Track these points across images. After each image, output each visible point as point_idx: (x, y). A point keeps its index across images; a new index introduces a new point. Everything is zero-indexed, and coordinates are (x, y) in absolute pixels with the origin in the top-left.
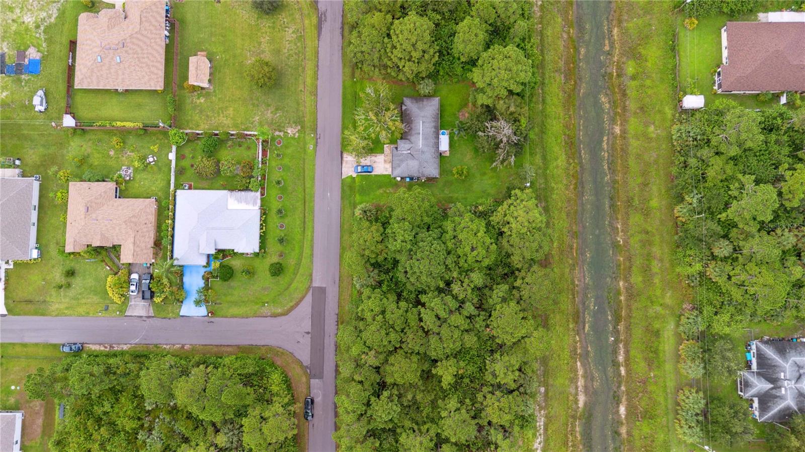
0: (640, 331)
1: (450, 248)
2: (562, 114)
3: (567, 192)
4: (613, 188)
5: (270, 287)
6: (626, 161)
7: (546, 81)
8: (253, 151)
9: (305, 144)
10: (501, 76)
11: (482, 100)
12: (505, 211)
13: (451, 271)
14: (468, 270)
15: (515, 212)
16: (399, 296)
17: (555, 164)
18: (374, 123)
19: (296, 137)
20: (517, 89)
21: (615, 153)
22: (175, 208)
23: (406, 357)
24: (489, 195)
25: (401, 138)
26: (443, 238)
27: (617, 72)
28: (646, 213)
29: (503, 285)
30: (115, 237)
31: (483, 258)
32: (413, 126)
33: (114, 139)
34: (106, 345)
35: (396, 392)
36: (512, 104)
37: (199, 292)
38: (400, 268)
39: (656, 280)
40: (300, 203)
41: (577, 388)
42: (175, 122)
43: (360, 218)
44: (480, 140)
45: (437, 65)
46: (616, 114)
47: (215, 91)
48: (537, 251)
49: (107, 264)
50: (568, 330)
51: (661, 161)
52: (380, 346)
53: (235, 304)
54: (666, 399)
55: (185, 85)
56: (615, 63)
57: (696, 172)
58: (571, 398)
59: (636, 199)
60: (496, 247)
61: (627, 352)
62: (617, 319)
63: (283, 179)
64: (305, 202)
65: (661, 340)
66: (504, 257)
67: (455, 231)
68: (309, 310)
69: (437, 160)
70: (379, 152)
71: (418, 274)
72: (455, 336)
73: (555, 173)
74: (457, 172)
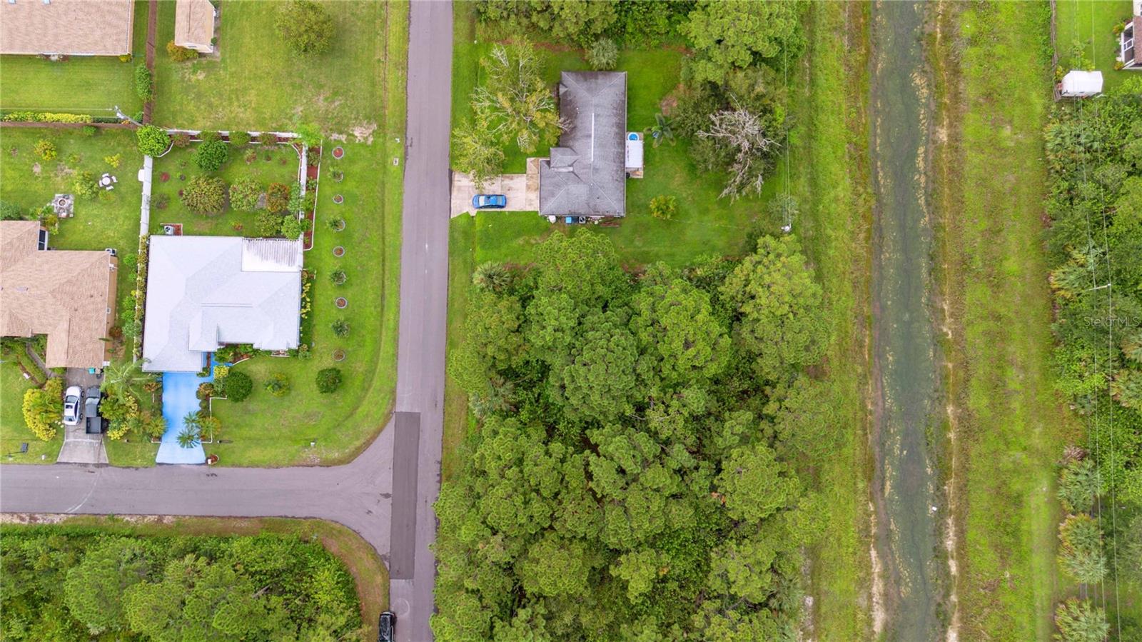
0: (985, 496)
1: (644, 343)
2: (844, 107)
3: (853, 245)
4: (935, 238)
5: (319, 413)
6: (960, 190)
7: (818, 46)
8: (289, 168)
9: (385, 155)
10: (741, 25)
11: (706, 71)
12: (747, 275)
13: (646, 385)
14: (677, 385)
15: (766, 276)
16: (551, 430)
17: (832, 194)
18: (508, 115)
19: (369, 142)
20: (770, 51)
21: (939, 176)
22: (147, 267)
23: (562, 547)
24: (713, 249)
25: (558, 145)
26: (632, 325)
27: (942, 32)
28: (996, 283)
29: (741, 411)
30: (36, 321)
31: (706, 362)
32: (578, 122)
33: (40, 145)
34: (24, 515)
35: (543, 611)
36: (760, 80)
37: (189, 420)
38: (551, 380)
39: (1016, 404)
40: (375, 261)
41: (870, 597)
42: (151, 112)
43: (482, 290)
44: (700, 148)
45: (623, 13)
46: (940, 106)
47: (223, 60)
48: (807, 349)
49: (24, 370)
50: (856, 493)
51: (1024, 189)
52: (513, 525)
53: (257, 441)
54: (1033, 620)
55: (169, 48)
56: (940, 17)
57: (1095, 208)
58: (861, 616)
59: (978, 257)
60: (730, 341)
61: (961, 533)
62: (943, 474)
63: (345, 219)
64: (383, 260)
65: (1025, 511)
66: (744, 361)
67: (655, 312)
68: (390, 454)
69: (622, 186)
70: (517, 171)
71: (585, 391)
72: (654, 508)
73: (832, 210)
74: (658, 207)
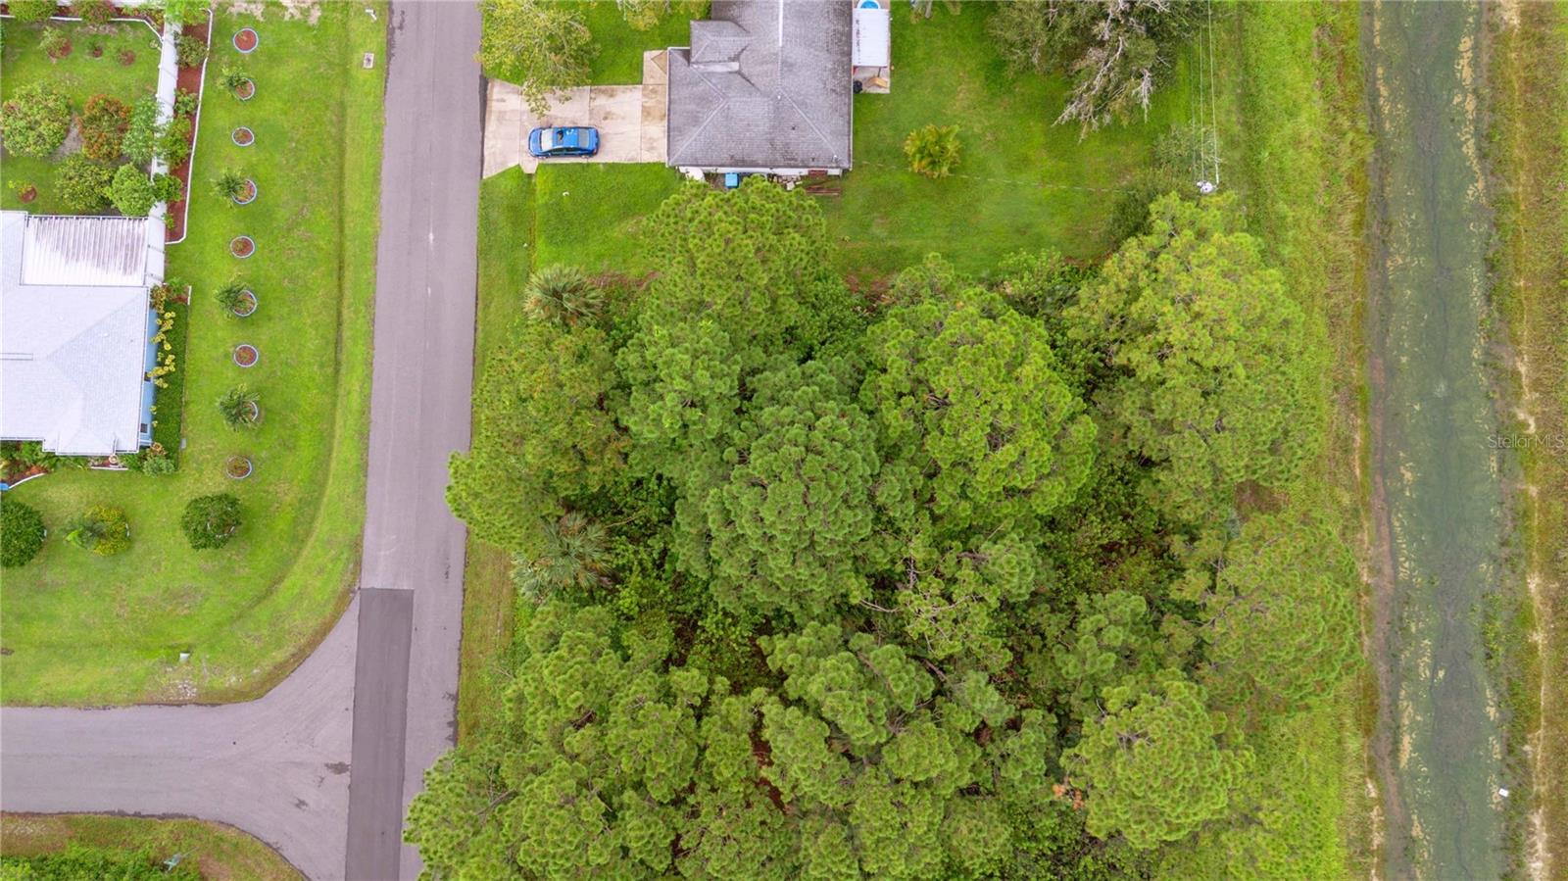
1: (893, 434)
3: (1331, 237)
4: (1497, 225)
5: (197, 590)
6: (1550, 125)
8: (136, 70)
9: (346, 49)
12: (1134, 278)
13: (898, 531)
14: (971, 532)
15: (1180, 278)
16: (686, 630)
17: (1288, 128)
19: (313, 20)
21: (1503, 98)
24: (1040, 241)
25: (707, 16)
26: (866, 394)
29: (1115, 593)
31: (1040, 478)
38: (684, 520)
40: (322, 269)
43: (541, 324)
50: (1340, 760)
53: (63, 651)
61: (1561, 846)
62: (1520, 720)
63: (256, 176)
64: (341, 268)
66: (1111, 479)
67: (919, 360)
68: (347, 677)
69: (845, 104)
70: (622, 79)
71: (755, 546)
72: (919, 826)
73: (1288, 164)
74: (921, 150)
